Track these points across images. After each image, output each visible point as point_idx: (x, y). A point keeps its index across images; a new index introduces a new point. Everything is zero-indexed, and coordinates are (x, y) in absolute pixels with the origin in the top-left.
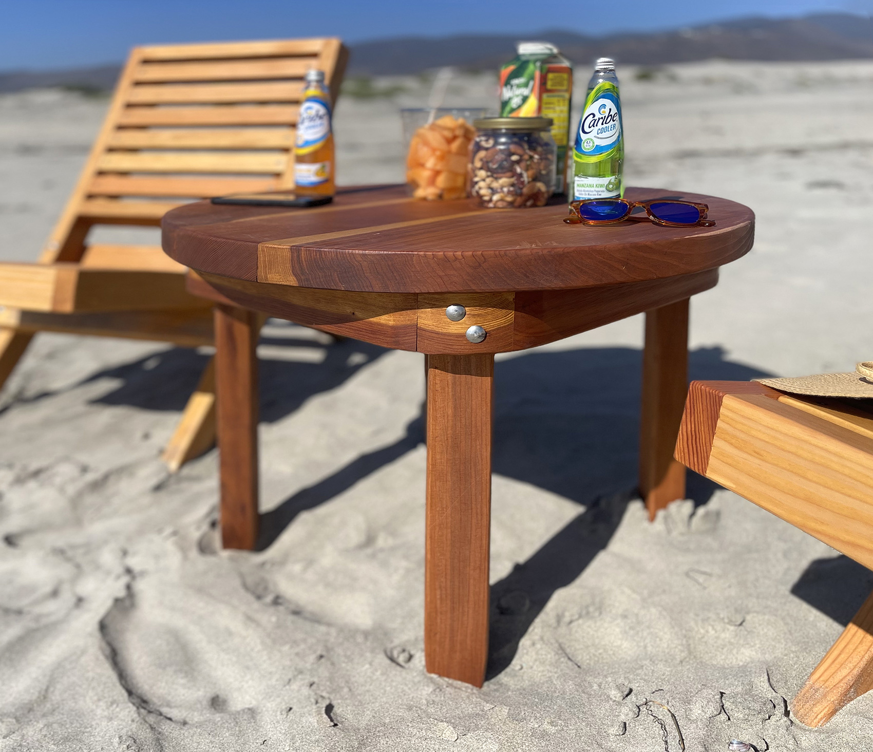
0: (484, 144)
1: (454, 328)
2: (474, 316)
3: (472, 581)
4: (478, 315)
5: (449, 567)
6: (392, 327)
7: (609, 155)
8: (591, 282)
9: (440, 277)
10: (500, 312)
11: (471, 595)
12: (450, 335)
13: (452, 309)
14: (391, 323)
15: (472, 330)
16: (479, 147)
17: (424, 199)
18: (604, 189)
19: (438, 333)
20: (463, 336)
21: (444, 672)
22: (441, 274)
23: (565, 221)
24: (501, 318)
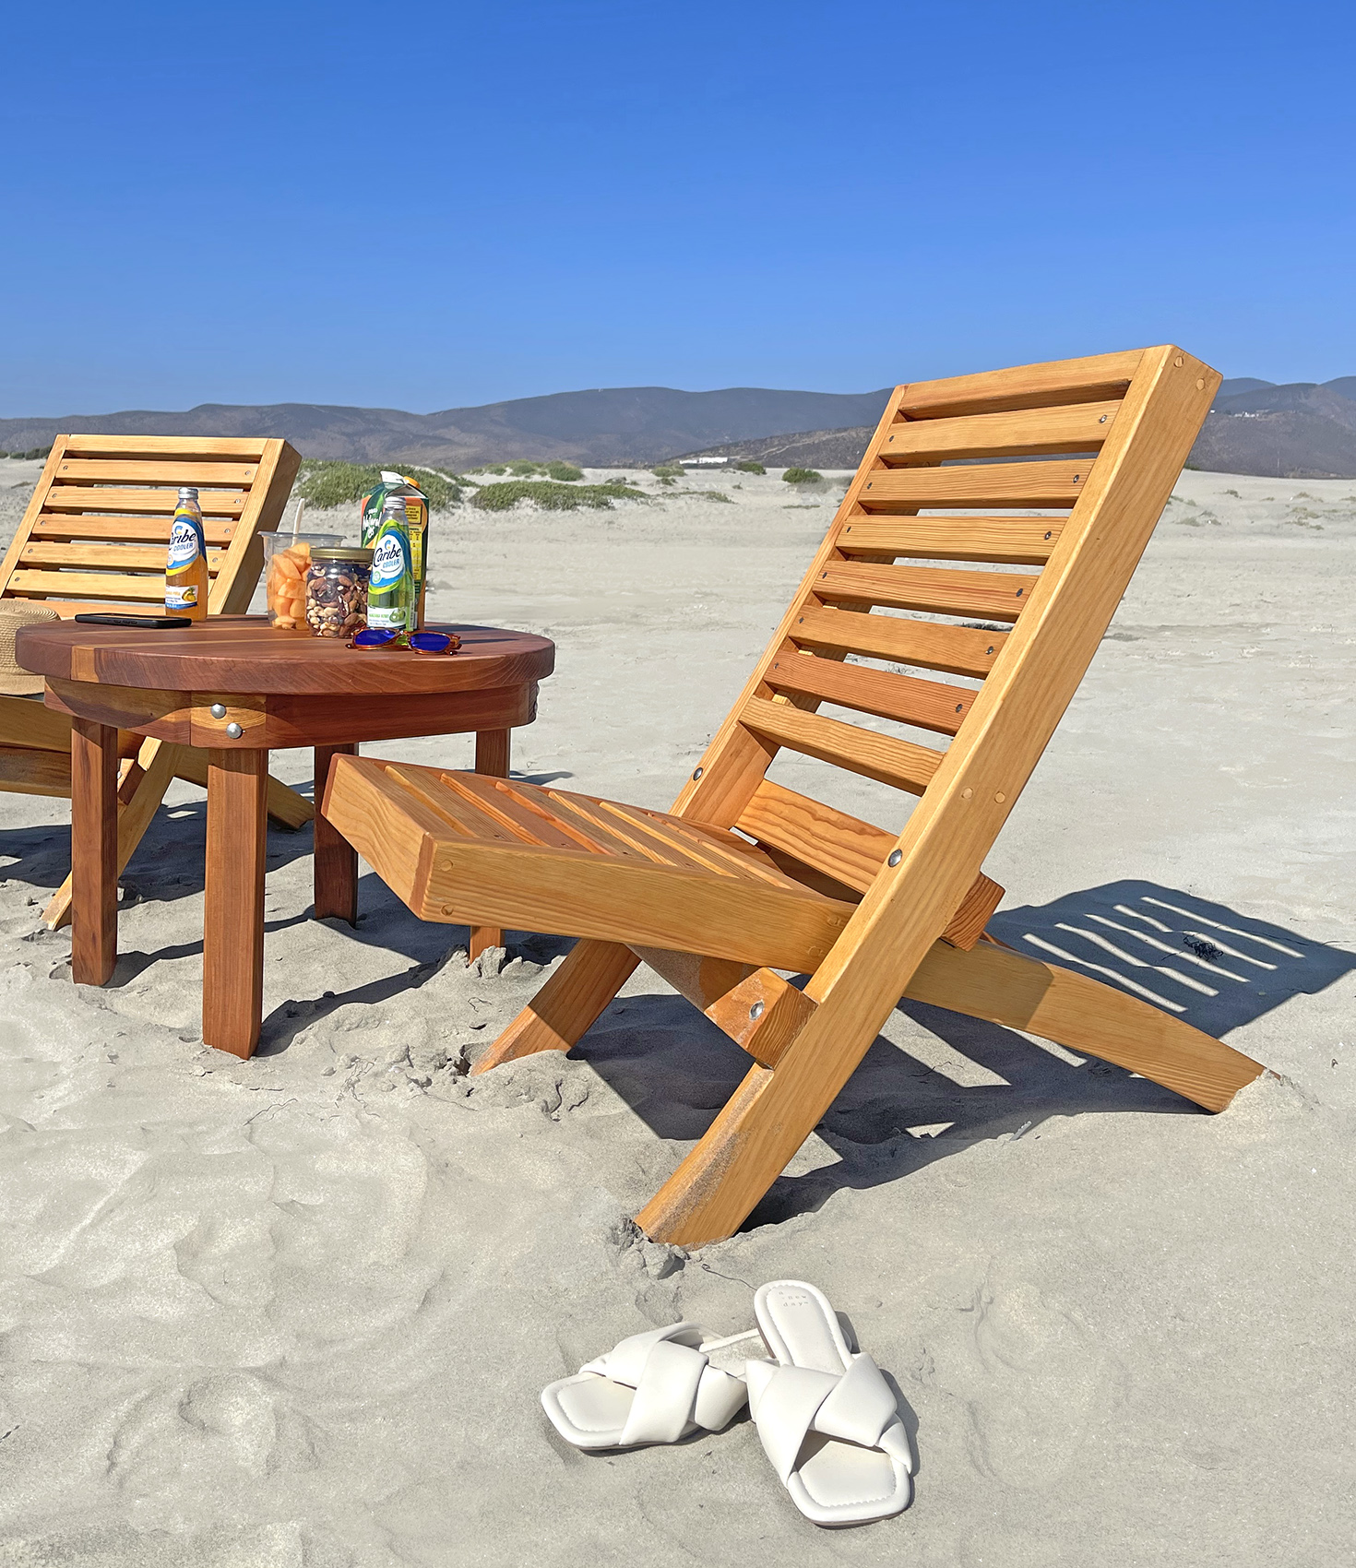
0: (316, 573)
1: (218, 725)
2: (232, 714)
3: (240, 960)
4: (236, 714)
5: (222, 946)
6: (174, 724)
7: (392, 587)
8: (321, 691)
9: (201, 677)
10: (252, 713)
11: (240, 973)
12: (214, 730)
13: (217, 708)
14: (173, 720)
15: (233, 727)
16: (312, 576)
17: (280, 627)
18: (388, 619)
19: (205, 728)
20: (225, 732)
21: (218, 1045)
22: (201, 674)
23: (347, 646)
24: (256, 718)
